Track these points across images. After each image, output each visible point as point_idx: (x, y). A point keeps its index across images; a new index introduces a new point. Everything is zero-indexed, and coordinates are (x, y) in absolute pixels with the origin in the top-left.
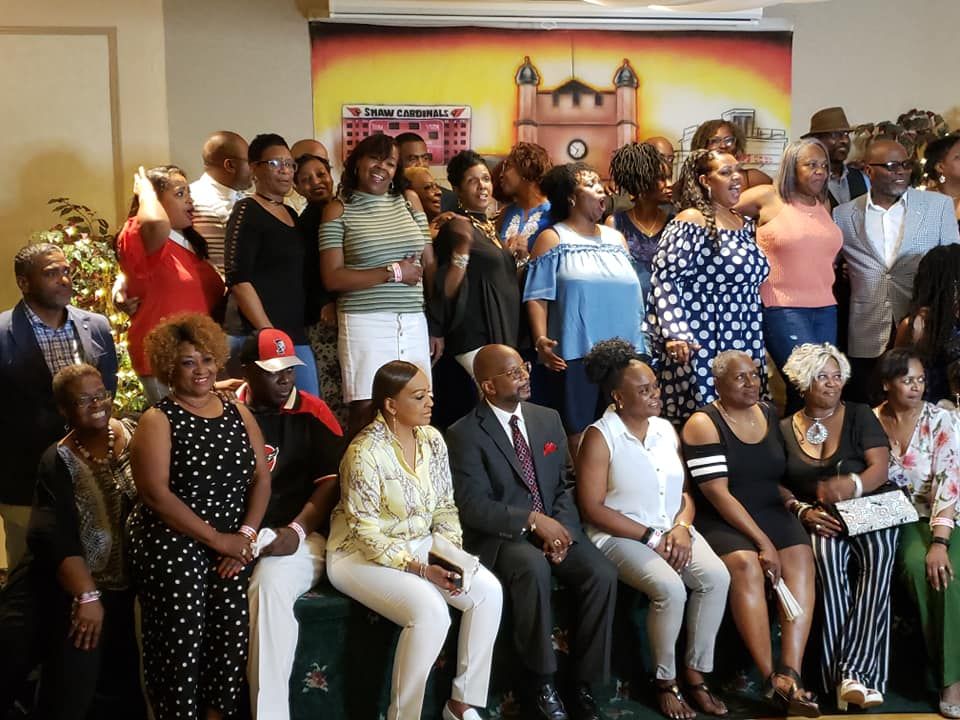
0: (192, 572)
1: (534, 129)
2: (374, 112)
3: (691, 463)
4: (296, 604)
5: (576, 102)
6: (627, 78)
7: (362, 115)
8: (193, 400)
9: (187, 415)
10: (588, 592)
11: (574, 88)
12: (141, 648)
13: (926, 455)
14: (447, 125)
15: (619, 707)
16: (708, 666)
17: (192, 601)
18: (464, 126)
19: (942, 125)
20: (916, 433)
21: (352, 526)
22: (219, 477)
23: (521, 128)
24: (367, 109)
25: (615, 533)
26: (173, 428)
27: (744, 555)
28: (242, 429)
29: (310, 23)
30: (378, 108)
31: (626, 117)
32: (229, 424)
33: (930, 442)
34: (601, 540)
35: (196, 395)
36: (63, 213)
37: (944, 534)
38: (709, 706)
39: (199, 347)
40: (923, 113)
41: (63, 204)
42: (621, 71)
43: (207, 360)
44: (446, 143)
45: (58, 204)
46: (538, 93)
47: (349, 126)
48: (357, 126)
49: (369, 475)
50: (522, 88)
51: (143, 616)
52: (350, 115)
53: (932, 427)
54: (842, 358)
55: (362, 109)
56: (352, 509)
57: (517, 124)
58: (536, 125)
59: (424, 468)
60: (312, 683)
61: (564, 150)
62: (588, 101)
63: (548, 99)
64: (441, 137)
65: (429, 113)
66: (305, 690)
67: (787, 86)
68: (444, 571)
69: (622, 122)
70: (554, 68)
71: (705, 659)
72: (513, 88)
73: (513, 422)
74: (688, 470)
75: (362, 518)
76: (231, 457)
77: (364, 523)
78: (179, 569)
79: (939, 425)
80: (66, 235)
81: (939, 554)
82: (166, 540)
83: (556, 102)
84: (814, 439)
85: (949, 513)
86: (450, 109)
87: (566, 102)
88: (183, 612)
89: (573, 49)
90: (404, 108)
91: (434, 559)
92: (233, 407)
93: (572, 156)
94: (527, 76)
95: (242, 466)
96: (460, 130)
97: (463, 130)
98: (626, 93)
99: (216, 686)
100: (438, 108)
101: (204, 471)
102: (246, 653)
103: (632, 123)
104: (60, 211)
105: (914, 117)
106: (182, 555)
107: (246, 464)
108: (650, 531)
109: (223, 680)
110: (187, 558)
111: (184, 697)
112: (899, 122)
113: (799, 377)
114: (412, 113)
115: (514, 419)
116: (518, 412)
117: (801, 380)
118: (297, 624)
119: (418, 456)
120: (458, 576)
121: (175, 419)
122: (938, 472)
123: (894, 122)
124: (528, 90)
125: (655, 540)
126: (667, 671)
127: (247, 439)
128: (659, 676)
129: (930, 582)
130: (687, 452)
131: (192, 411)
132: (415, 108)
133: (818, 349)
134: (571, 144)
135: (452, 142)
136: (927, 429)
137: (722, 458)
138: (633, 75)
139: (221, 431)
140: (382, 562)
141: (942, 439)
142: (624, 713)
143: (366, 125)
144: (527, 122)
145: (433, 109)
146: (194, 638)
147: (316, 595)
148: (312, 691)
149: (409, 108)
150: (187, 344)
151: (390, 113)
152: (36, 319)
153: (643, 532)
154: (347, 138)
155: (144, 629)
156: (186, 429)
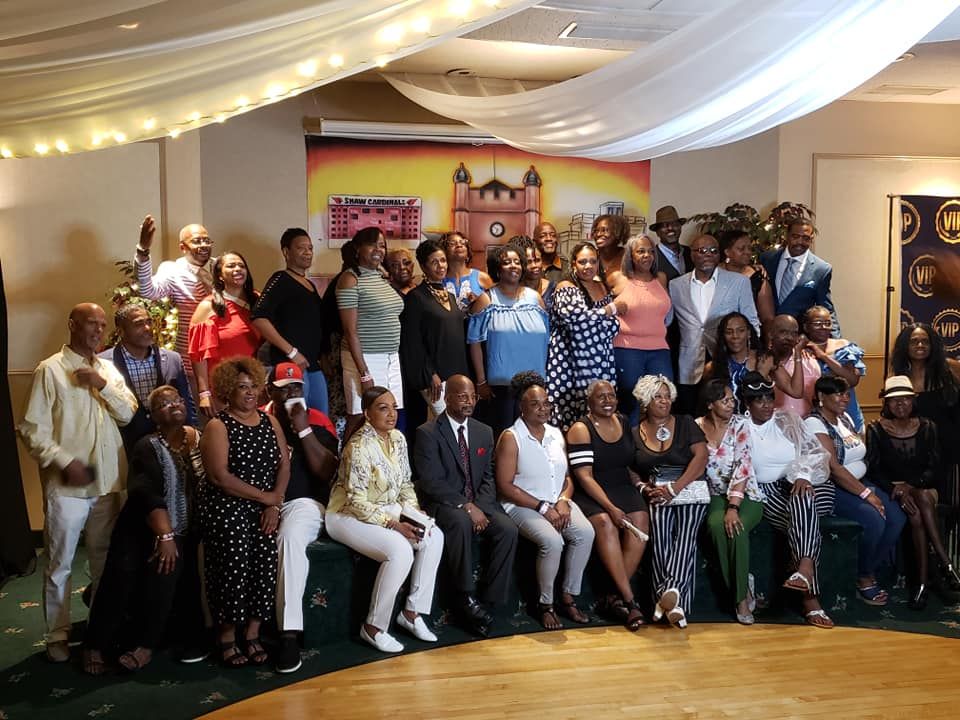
0: (241, 527)
1: (467, 214)
2: (351, 200)
3: (571, 455)
4: (307, 548)
5: (497, 196)
6: (533, 179)
7: (343, 203)
8: (242, 414)
9: (238, 424)
10: (498, 542)
11: (495, 186)
12: (203, 577)
13: (732, 448)
14: (404, 211)
15: (519, 619)
16: (577, 592)
17: (242, 545)
18: (416, 211)
19: (755, 215)
20: (726, 434)
21: (350, 495)
22: (259, 465)
23: (457, 214)
24: (346, 199)
25: (519, 503)
26: (229, 434)
27: (604, 516)
28: (273, 433)
29: (306, 136)
30: (354, 198)
31: (533, 207)
32: (264, 429)
33: (735, 439)
34: (508, 507)
35: (245, 410)
36: (127, 273)
37: (736, 502)
38: (577, 617)
39: (251, 376)
40: (742, 207)
41: (126, 265)
42: (529, 174)
43: (254, 386)
44: (404, 223)
45: (123, 266)
46: (470, 189)
47: (334, 210)
48: (339, 210)
49: (365, 463)
50: (458, 185)
51: (206, 556)
52: (334, 202)
53: (736, 430)
54: (672, 386)
55: (343, 198)
56: (351, 486)
57: (454, 211)
58: (468, 211)
59: (395, 457)
60: (316, 602)
61: (489, 230)
62: (505, 195)
63: (477, 194)
64: (400, 219)
65: (392, 202)
66: (312, 606)
67: (647, 187)
68: (412, 527)
69: (529, 211)
70: (481, 171)
71: (575, 586)
72: (451, 185)
73: (461, 430)
74: (569, 460)
75: (358, 491)
76: (267, 452)
77: (359, 495)
78: (232, 525)
79: (742, 427)
80: (131, 289)
81: (732, 515)
82: (223, 506)
83: (482, 195)
84: (661, 437)
85: (741, 488)
86: (407, 200)
87: (489, 196)
88: (237, 552)
89: (494, 158)
90: (373, 199)
91: (403, 519)
92: (266, 417)
93: (494, 235)
94: (462, 176)
95: (273, 459)
96: (413, 214)
97: (416, 214)
98: (532, 190)
99: (255, 602)
100: (397, 199)
101: (249, 462)
102: (275, 579)
103: (536, 212)
104: (124, 272)
105: (736, 209)
106: (234, 516)
107: (276, 457)
108: (542, 502)
109: (260, 597)
110: (238, 517)
111: (238, 608)
112: (726, 212)
113: (643, 397)
114: (379, 202)
115: (462, 428)
116: (465, 424)
117: (645, 399)
118: (307, 561)
119: (391, 449)
120: (421, 531)
121: (230, 427)
122: (737, 460)
123: (722, 214)
124: (464, 186)
125: (544, 508)
126: (547, 597)
127: (276, 439)
128: (541, 600)
129: (726, 534)
130: (569, 448)
131: (241, 421)
132: (381, 199)
133: (655, 379)
134: (492, 226)
135: (407, 223)
136: (733, 430)
137: (591, 453)
138: (537, 177)
139: (260, 435)
140: (370, 520)
141: (742, 438)
142: (523, 623)
143: (346, 210)
144: (461, 210)
145: (394, 199)
146: (244, 569)
147: (319, 543)
148: (316, 606)
149: (376, 198)
150: (242, 374)
151: (363, 202)
152: (128, 354)
153: (537, 503)
154: (332, 219)
155: (207, 564)
156: (237, 434)
